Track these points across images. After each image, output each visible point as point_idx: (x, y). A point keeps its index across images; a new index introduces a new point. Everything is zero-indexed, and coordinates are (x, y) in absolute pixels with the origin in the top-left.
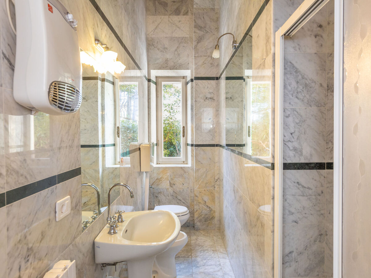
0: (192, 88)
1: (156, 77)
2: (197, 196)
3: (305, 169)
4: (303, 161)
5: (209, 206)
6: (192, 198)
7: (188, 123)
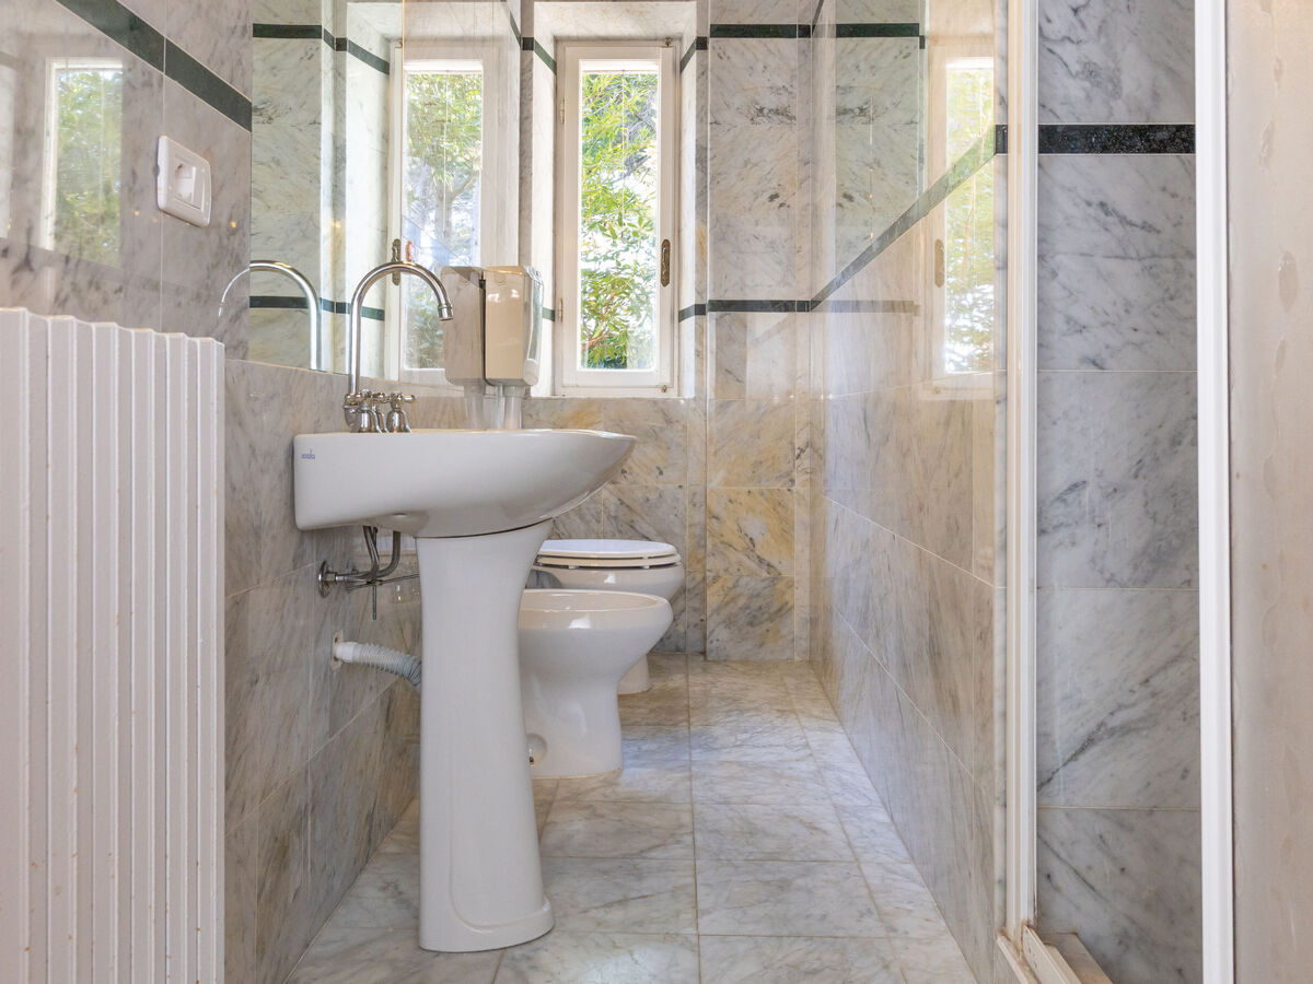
0: (702, 73)
1: (557, 40)
2: (717, 518)
3: (1130, 149)
4: (1122, 116)
5: (767, 558)
6: (698, 531)
7: (683, 227)
